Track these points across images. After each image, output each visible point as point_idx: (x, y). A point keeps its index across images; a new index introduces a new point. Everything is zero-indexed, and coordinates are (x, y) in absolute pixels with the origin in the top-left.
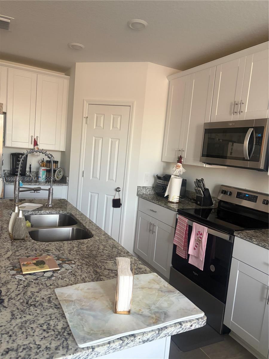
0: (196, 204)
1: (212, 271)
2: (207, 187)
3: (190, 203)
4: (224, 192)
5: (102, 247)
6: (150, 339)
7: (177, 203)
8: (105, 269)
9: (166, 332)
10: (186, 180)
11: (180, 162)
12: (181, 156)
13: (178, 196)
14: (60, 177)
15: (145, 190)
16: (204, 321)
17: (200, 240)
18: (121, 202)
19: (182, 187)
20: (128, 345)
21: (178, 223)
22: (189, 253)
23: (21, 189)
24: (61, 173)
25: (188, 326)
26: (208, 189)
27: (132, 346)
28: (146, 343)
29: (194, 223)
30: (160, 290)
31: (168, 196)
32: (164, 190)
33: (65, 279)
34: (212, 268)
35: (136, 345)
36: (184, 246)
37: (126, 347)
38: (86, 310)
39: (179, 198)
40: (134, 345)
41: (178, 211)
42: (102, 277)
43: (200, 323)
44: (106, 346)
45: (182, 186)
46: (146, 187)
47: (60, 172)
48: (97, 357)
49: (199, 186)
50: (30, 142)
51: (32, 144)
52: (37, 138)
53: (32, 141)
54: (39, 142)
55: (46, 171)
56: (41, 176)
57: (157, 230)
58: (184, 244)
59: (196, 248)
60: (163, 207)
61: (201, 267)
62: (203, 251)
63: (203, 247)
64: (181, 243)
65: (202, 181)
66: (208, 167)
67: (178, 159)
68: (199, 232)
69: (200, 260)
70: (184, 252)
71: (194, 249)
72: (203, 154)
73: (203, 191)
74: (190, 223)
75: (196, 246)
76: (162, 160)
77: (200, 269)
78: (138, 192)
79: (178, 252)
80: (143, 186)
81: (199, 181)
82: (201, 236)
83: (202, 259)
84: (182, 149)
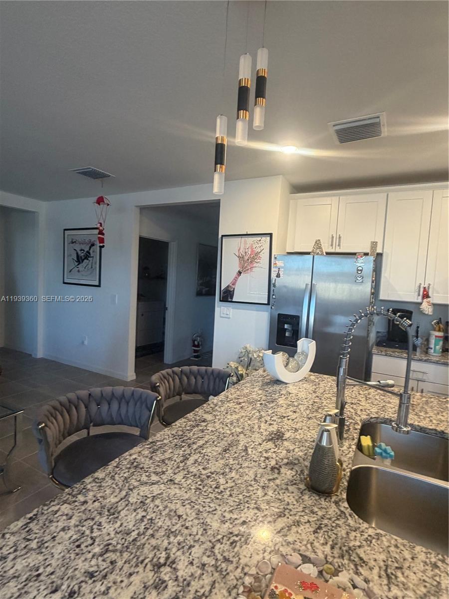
50: (417, 293)
51: (419, 295)
52: (429, 287)
53: (419, 291)
54: (433, 293)
55: (442, 338)
56: (432, 346)
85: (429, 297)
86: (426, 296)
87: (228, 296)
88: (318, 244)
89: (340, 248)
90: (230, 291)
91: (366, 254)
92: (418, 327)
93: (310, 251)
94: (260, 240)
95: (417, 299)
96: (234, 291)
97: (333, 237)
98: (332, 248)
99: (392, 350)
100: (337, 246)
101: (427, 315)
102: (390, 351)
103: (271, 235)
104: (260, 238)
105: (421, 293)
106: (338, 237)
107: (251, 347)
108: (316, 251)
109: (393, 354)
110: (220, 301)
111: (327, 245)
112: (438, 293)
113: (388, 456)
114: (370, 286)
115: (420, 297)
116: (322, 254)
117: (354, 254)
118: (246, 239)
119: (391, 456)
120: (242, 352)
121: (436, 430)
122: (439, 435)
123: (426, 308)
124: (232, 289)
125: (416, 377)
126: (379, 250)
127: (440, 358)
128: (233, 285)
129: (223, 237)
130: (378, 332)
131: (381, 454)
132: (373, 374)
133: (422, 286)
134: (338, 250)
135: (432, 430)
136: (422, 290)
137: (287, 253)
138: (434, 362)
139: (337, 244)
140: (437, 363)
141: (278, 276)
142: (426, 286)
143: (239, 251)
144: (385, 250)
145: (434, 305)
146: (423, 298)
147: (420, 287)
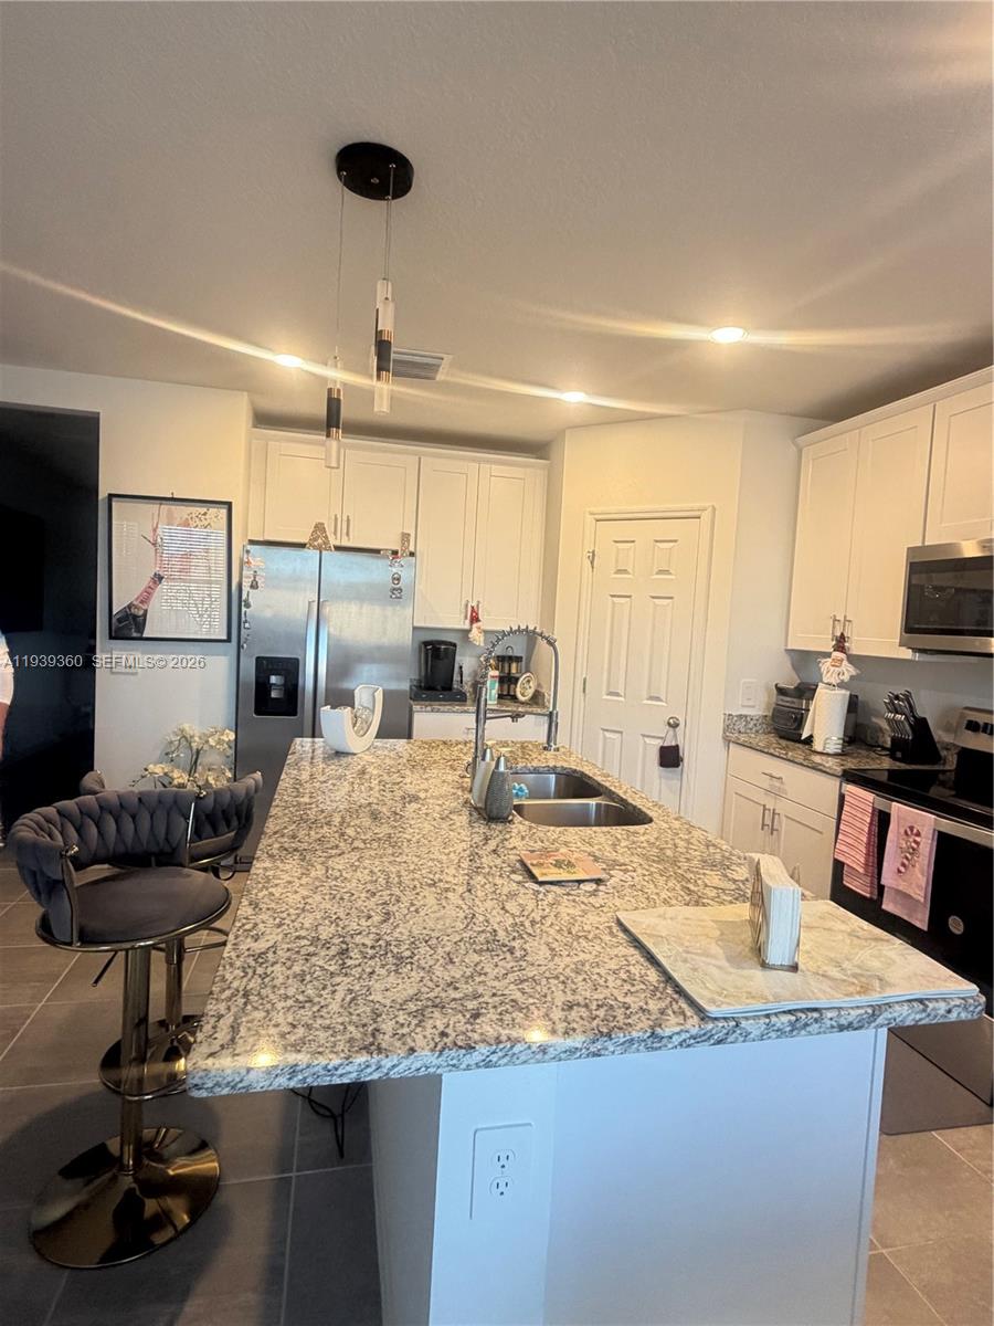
0: (891, 757)
1: (956, 934)
2: (920, 713)
3: (873, 755)
4: (973, 726)
5: (682, 844)
6: (856, 1025)
7: (835, 755)
8: (706, 886)
9: (890, 1016)
10: (857, 696)
11: (840, 649)
12: (842, 634)
13: (838, 741)
14: (530, 693)
15: (744, 723)
16: (980, 1005)
17: (914, 849)
18: (681, 754)
20: (808, 1029)
21: (845, 806)
22: (883, 882)
23: (488, 715)
24: (531, 684)
25: (942, 1012)
26: (925, 719)
27: (816, 1031)
28: (845, 1033)
29: (894, 803)
30: (852, 934)
31: (811, 736)
32: (800, 721)
33: (627, 898)
34: (956, 925)
35: (825, 1033)
36: (866, 865)
37: (803, 1032)
38: (696, 954)
39: (841, 742)
40: (822, 1030)
41: (843, 776)
42: (704, 901)
43: (971, 1009)
44: (762, 1021)
46: (746, 716)
47: (529, 681)
48: (744, 1041)
49: (899, 709)
50: (463, 615)
51: (466, 618)
52: (478, 606)
53: (467, 611)
54: (483, 615)
55: (498, 679)
57: (784, 826)
58: (867, 860)
59: (902, 869)
60: (801, 764)
61: (921, 921)
62: (925, 879)
63: (926, 868)
64: (856, 858)
65: (907, 697)
66: (921, 659)
67: (834, 642)
68: (912, 828)
69: (918, 901)
70: (868, 880)
71: (899, 871)
72: (909, 628)
73: (910, 724)
74: (882, 803)
75: (903, 865)
76: (786, 645)
77: (918, 924)
78: (727, 728)
79: (849, 879)
80: (739, 713)
81: (897, 697)
82: (918, 839)
83: (922, 900)
84: (845, 617)
85: (480, 621)
86: (475, 619)
87: (129, 627)
88: (319, 528)
89: (350, 539)
90: (135, 617)
92: (461, 667)
93: (306, 541)
94: (205, 514)
95: (464, 624)
96: (145, 615)
97: (336, 519)
98: (341, 539)
100: (344, 536)
101: (478, 646)
103: (229, 505)
104: (205, 510)
105: (469, 615)
106: (345, 518)
107: (194, 729)
108: (318, 540)
109: (441, 708)
110: (111, 638)
112: (490, 615)
114: (412, 605)
115: (468, 622)
116: (330, 548)
117: (377, 551)
118: (173, 507)
120: (171, 742)
123: (476, 637)
124: (141, 613)
126: (411, 548)
128: (142, 602)
129: (114, 499)
133: (470, 604)
134: (346, 542)
136: (469, 610)
139: (345, 531)
141: (254, 586)
142: (474, 604)
143: (155, 530)
144: (418, 545)
145: (485, 632)
146: (472, 622)
147: (467, 606)
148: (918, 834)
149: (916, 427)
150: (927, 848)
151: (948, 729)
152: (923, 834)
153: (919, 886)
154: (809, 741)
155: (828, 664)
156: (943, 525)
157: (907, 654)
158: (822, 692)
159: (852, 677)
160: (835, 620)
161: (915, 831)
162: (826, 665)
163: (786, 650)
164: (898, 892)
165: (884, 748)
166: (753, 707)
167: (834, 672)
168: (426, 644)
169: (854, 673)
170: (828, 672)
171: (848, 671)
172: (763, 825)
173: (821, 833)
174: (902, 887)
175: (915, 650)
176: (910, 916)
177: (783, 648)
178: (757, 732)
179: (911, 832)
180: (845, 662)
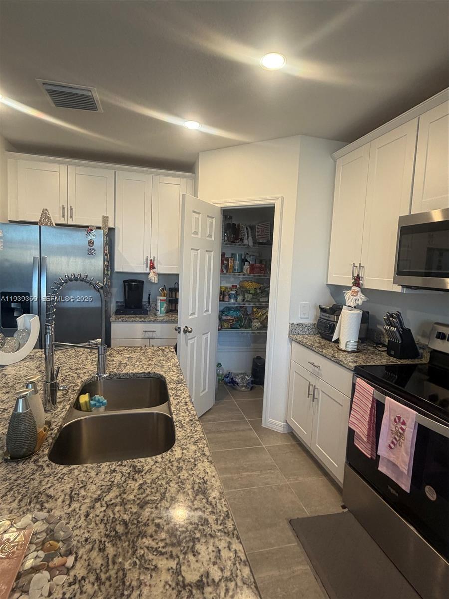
0: (388, 354)
1: (430, 500)
2: (406, 326)
3: (376, 352)
4: (442, 337)
7: (354, 352)
10: (368, 313)
11: (357, 285)
12: (358, 275)
13: (355, 342)
15: (301, 329)
17: (400, 433)
19: (362, 325)
21: (355, 392)
26: (409, 330)
29: (387, 397)
31: (338, 340)
32: (332, 329)
34: (431, 494)
36: (368, 436)
39: (357, 344)
41: (354, 371)
45: (362, 322)
46: (302, 325)
49: (393, 324)
50: (145, 265)
51: (147, 267)
52: (154, 259)
53: (147, 262)
54: (157, 264)
55: (165, 302)
56: (158, 309)
57: (320, 396)
58: (369, 432)
59: (392, 446)
60: (330, 359)
61: (405, 485)
62: (409, 457)
63: (409, 450)
64: (362, 430)
65: (398, 316)
66: (408, 292)
67: (353, 280)
68: (399, 418)
69: (402, 473)
70: (369, 446)
71: (390, 447)
72: (400, 271)
73: (399, 333)
74: (378, 396)
75: (393, 442)
76: (327, 282)
77: (403, 487)
78: (291, 332)
79: (357, 441)
80: (298, 323)
81: (391, 316)
82: (403, 427)
83: (406, 472)
84: (360, 264)
85: (155, 268)
86: (152, 267)
88: (45, 212)
89: (73, 220)
91: (99, 228)
92: (149, 294)
93: (38, 220)
95: (146, 270)
97: (64, 208)
98: (65, 220)
99: (127, 316)
100: (69, 218)
101: (154, 283)
102: (126, 317)
105: (149, 265)
106: (69, 207)
108: (44, 221)
109: (128, 320)
111: (57, 215)
112: (161, 264)
113: (101, 404)
114: (102, 259)
115: (148, 268)
116: (51, 225)
119: (103, 404)
121: (144, 373)
122: (146, 377)
123: (153, 277)
125: (148, 336)
126: (111, 225)
127: (165, 317)
130: (117, 302)
131: (95, 405)
132: (112, 340)
133: (149, 258)
134: (71, 222)
135: (142, 373)
136: (149, 262)
137: (10, 221)
138: (160, 322)
139: (69, 216)
140: (161, 322)
142: (152, 258)
144: (116, 225)
145: (159, 274)
146: (150, 269)
147: (147, 259)
148: (404, 423)
149: (406, 135)
150: (410, 434)
151: (424, 335)
152: (407, 423)
153: (404, 462)
154: (337, 342)
155: (349, 294)
156: (424, 200)
157: (398, 288)
158: (345, 311)
159: (364, 302)
160: (354, 266)
161: (401, 421)
162: (348, 295)
163: (328, 285)
164: (389, 461)
165: (384, 346)
166: (308, 318)
167: (352, 298)
168: (125, 281)
169: (365, 300)
170: (349, 299)
171: (361, 298)
172: (309, 395)
173: (342, 406)
174: (392, 458)
175: (403, 286)
176: (397, 479)
177: (325, 283)
178: (309, 333)
179: (398, 420)
180: (360, 293)
